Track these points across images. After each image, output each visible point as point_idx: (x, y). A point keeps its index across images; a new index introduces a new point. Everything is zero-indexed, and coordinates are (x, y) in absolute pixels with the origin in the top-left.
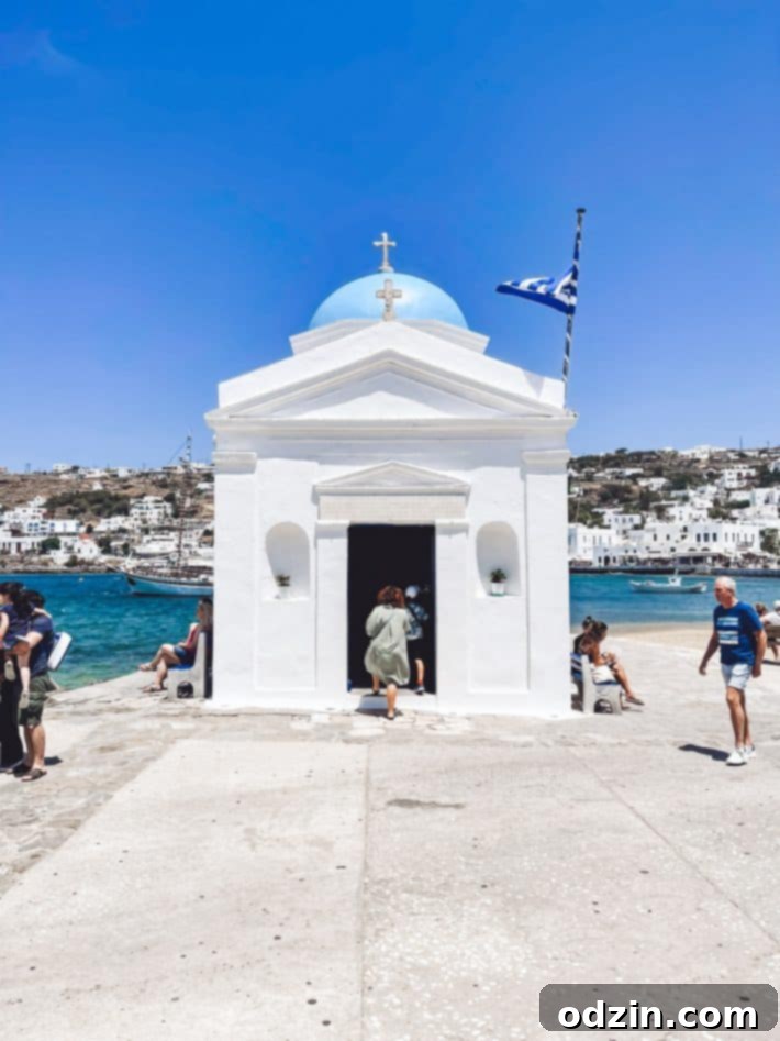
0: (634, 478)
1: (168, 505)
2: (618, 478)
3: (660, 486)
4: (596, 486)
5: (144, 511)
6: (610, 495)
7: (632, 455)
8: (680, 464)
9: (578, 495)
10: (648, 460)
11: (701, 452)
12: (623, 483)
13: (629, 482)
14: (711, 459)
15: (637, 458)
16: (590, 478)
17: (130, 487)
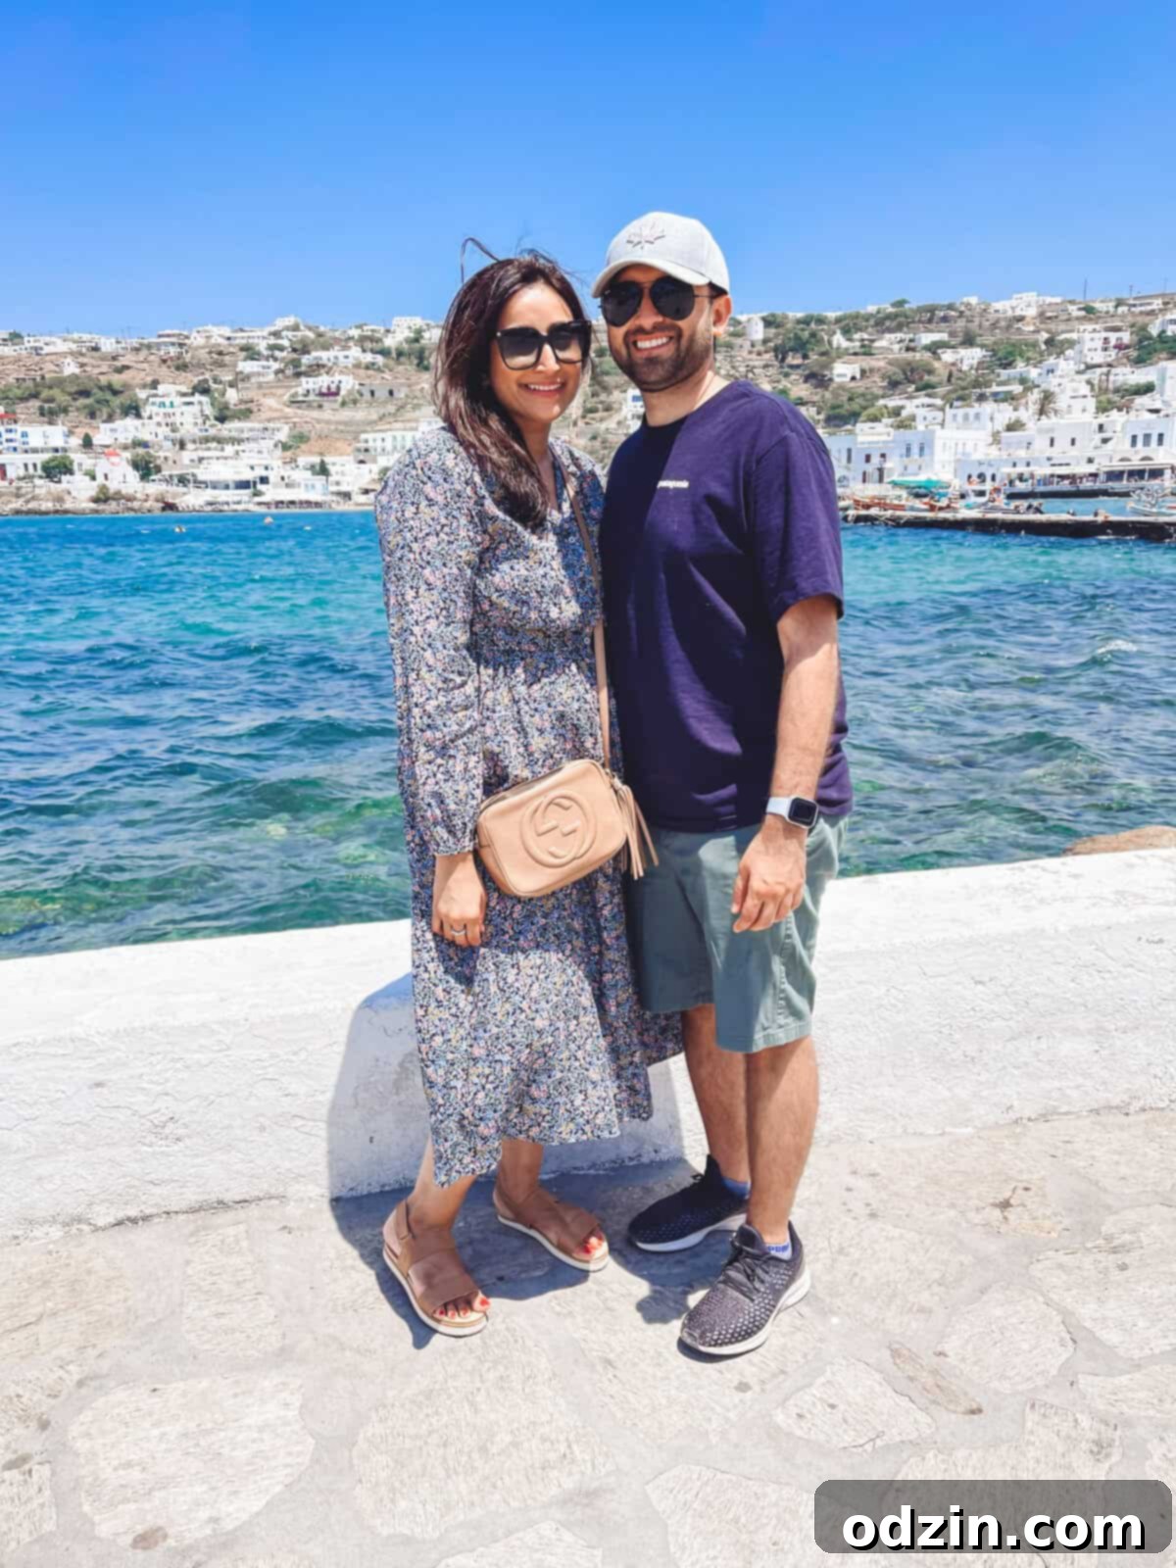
0: (934, 348)
1: (205, 399)
2: (908, 349)
3: (975, 362)
4: (878, 363)
5: (170, 410)
6: (901, 377)
7: (920, 310)
8: (994, 325)
9: (853, 378)
10: (945, 319)
11: (1026, 304)
12: (918, 356)
13: (927, 355)
14: (1042, 316)
15: (930, 316)
16: (866, 350)
17: (126, 368)
